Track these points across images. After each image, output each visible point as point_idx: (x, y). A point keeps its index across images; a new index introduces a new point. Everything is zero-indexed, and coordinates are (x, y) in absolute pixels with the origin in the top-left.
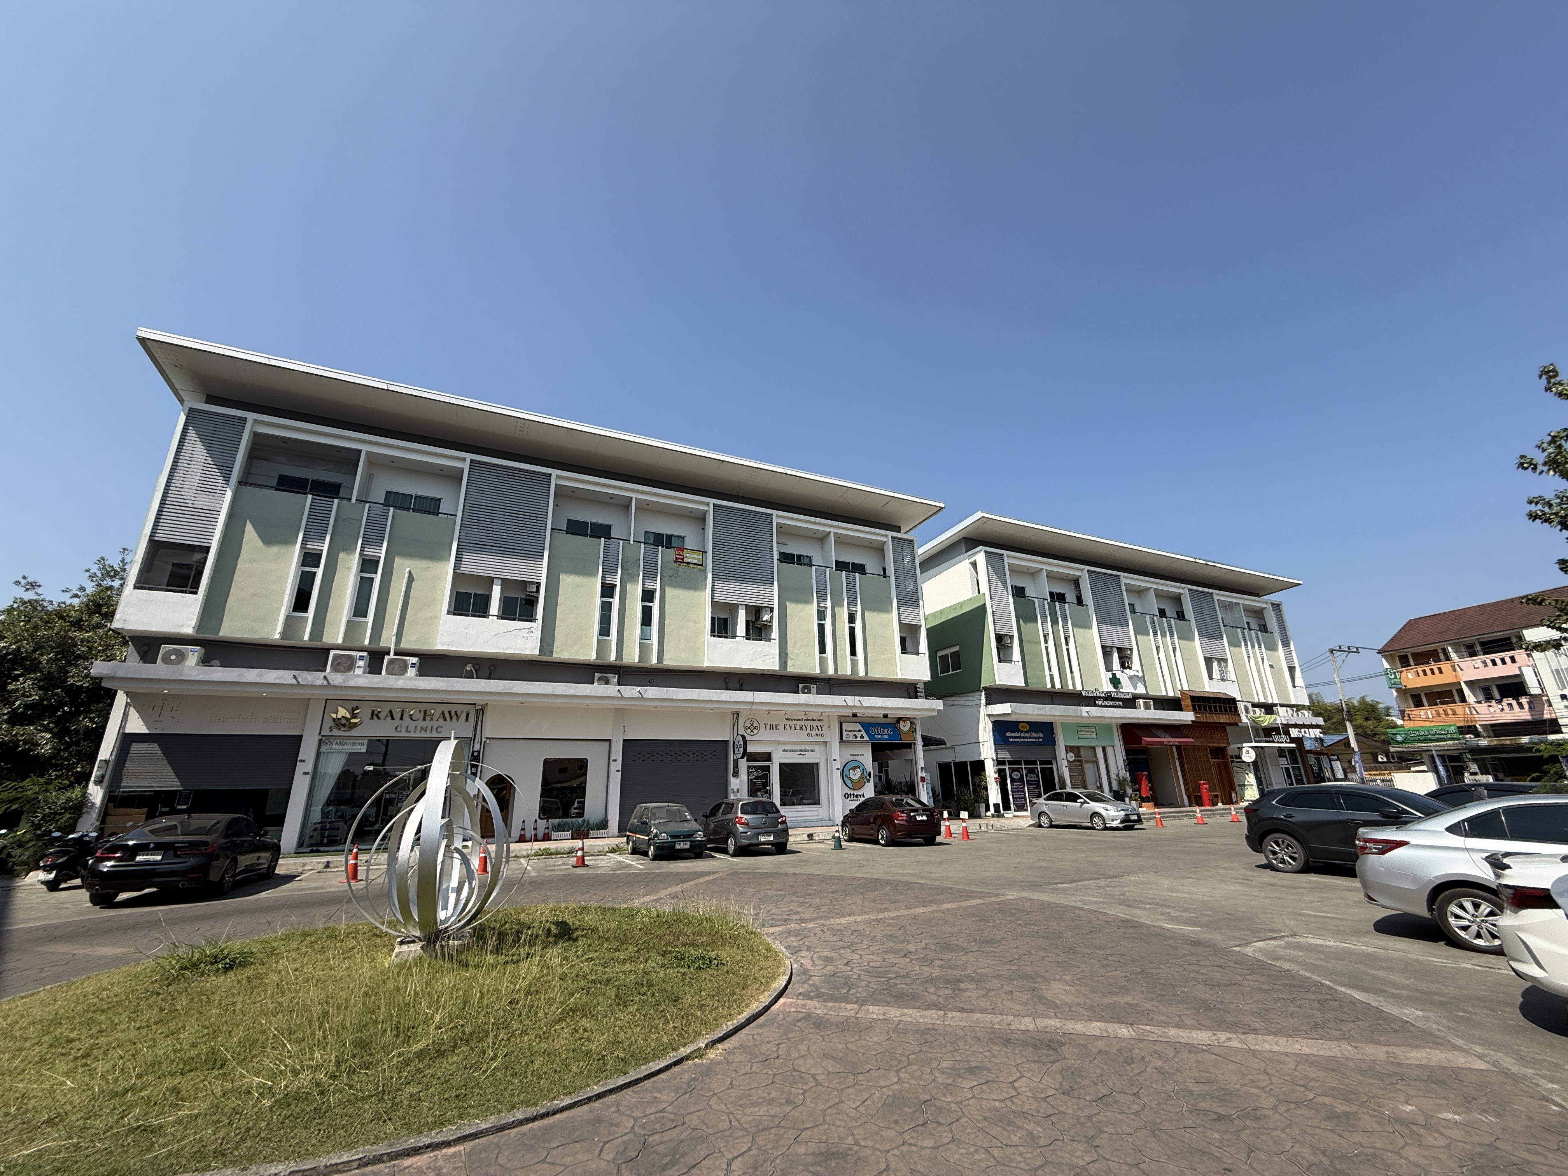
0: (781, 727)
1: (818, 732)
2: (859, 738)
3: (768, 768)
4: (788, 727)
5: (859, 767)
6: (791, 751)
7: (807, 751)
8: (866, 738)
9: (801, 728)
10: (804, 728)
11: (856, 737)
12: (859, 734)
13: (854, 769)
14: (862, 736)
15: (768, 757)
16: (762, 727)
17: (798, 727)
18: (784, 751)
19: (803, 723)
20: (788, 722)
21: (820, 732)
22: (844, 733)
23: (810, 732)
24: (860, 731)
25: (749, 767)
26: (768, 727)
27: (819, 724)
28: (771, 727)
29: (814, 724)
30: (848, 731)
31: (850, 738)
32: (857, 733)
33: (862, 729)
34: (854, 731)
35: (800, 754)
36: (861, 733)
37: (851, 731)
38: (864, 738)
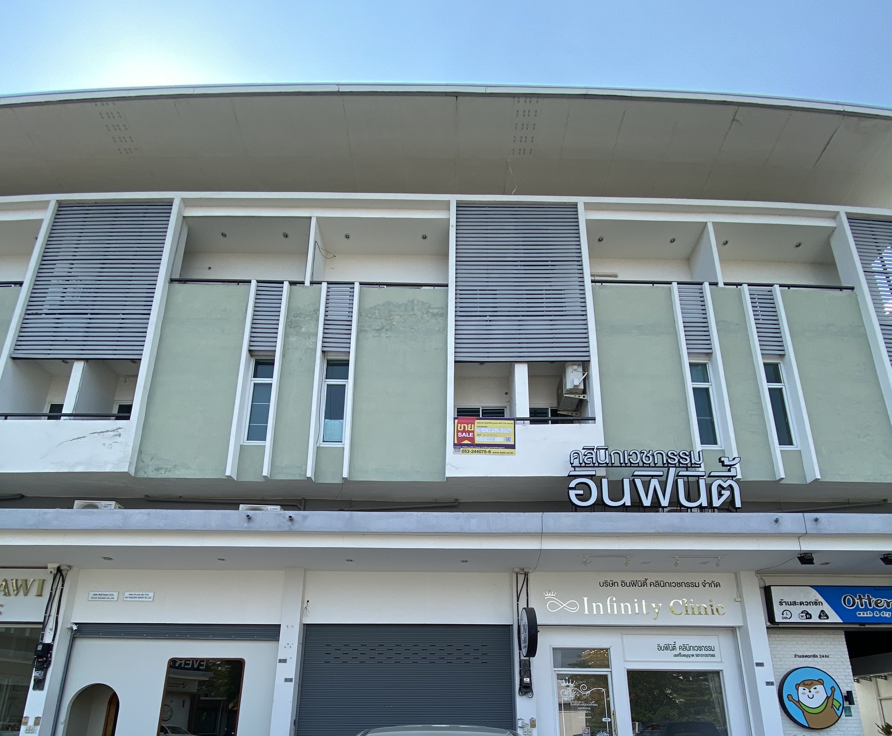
2: (816, 619)
3: (603, 680)
5: (820, 682)
8: (834, 618)
11: (808, 615)
12: (815, 611)
13: (808, 684)
14: (823, 614)
22: (778, 609)
24: (816, 603)
25: (561, 677)
30: (787, 603)
31: (795, 619)
32: (808, 604)
33: (821, 599)
34: (801, 603)
35: (679, 655)
36: (818, 609)
37: (795, 603)
38: (828, 618)
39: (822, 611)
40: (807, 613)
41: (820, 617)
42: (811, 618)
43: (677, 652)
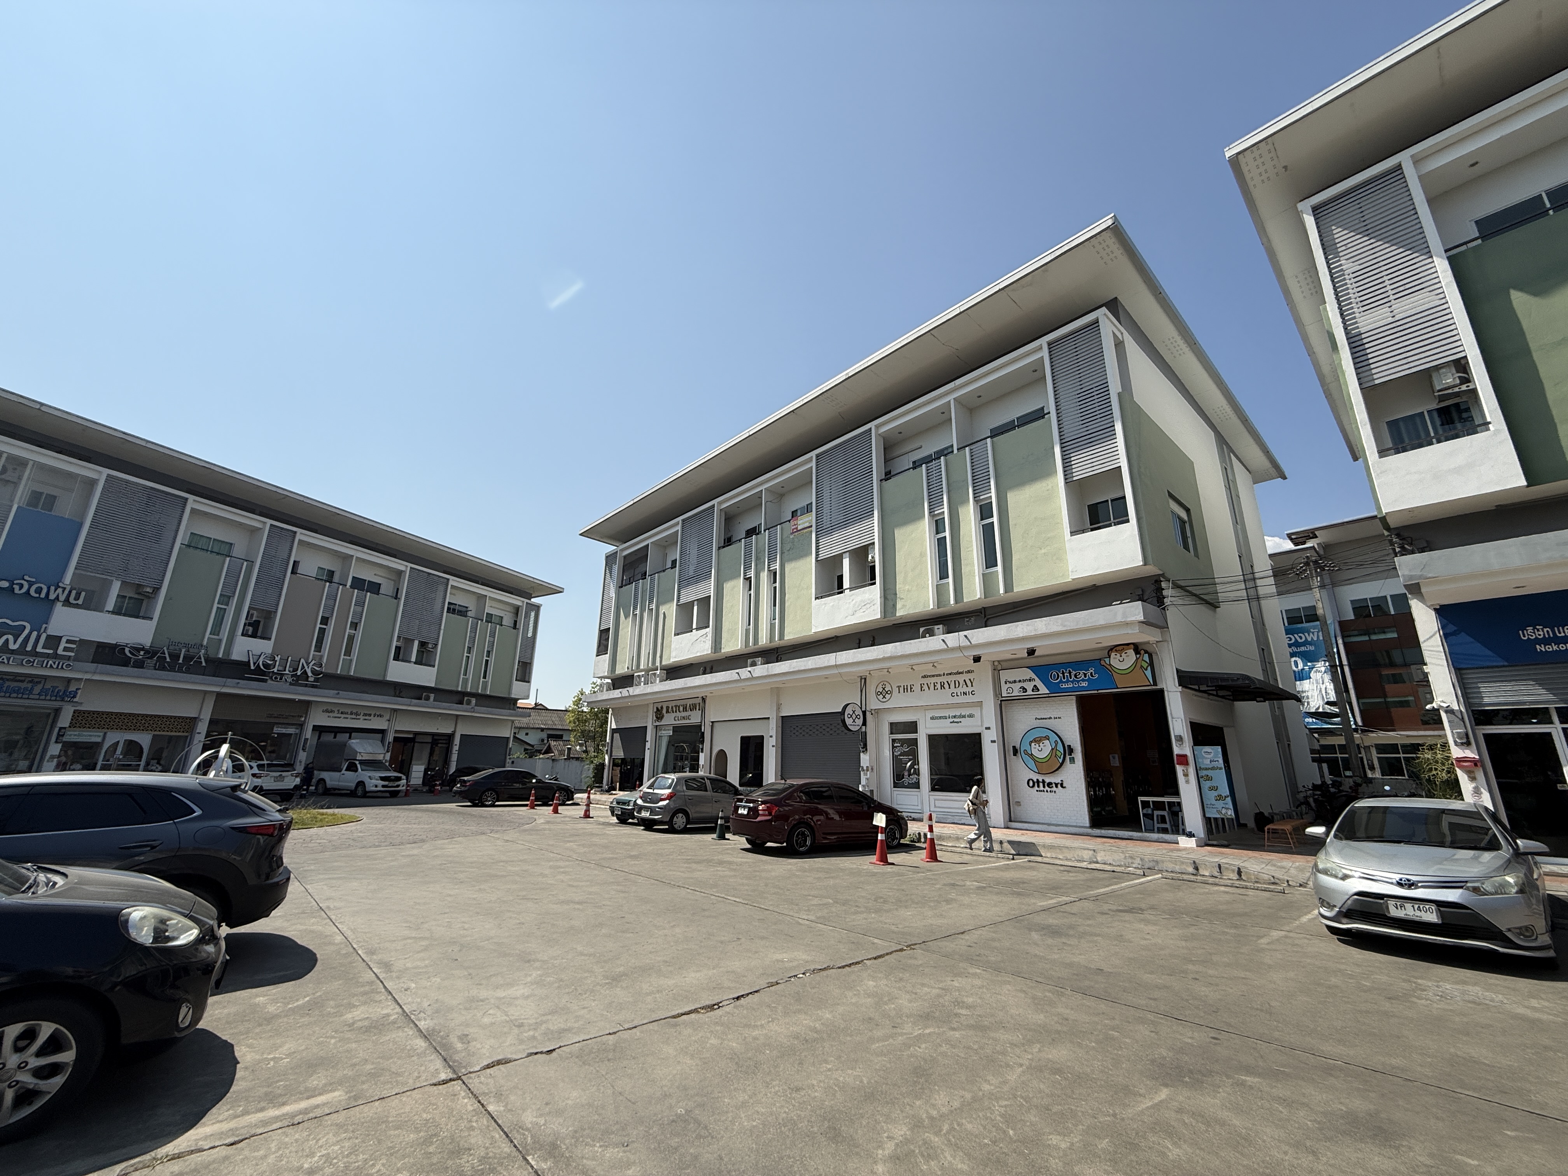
0: (917, 688)
1: (965, 689)
2: (1030, 692)
3: (915, 742)
4: (925, 687)
5: (1047, 738)
6: (940, 718)
7: (964, 717)
8: (1044, 690)
9: (942, 686)
10: (946, 686)
11: (1025, 690)
12: (1029, 686)
13: (1038, 741)
14: (1036, 688)
15: (913, 727)
16: (896, 690)
17: (939, 686)
18: (932, 718)
19: (944, 679)
20: (925, 681)
21: (970, 689)
22: (1004, 687)
23: (955, 691)
24: (1030, 680)
25: (894, 741)
26: (902, 689)
27: (967, 677)
28: (905, 689)
29: (961, 678)
30: (1010, 682)
31: (1016, 693)
32: (1024, 681)
33: (1034, 676)
34: (1020, 681)
35: (953, 722)
36: (1032, 684)
37: (1015, 682)
38: (1038, 690)
39: (1035, 686)
40: (1024, 688)
41: (1033, 691)
42: (1026, 692)
43: (952, 720)
